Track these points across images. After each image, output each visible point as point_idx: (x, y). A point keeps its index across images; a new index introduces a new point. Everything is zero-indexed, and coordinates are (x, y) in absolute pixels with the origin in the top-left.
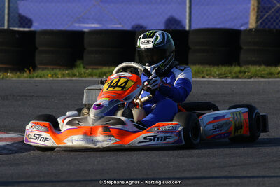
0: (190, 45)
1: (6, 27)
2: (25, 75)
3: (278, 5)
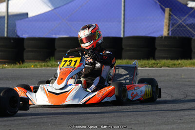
0: (123, 47)
1: (6, 35)
2: (18, 65)
3: (180, 21)
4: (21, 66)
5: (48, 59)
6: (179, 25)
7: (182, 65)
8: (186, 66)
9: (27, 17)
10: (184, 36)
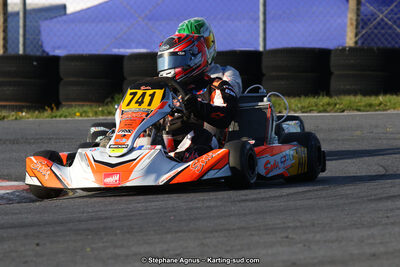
1: (21, 52)
2: (46, 114)
3: (381, 16)
4: (54, 114)
5: (109, 99)
6: (379, 24)
7: (386, 105)
8: (394, 108)
9: (65, 14)
10: (389, 46)
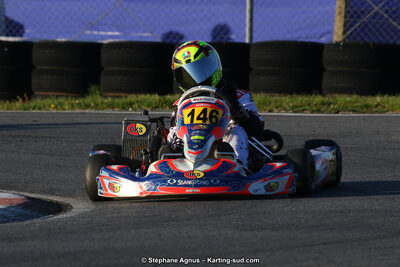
0: (252, 65)
3: (376, 8)
4: (26, 106)
7: (383, 107)
8: (393, 111)
